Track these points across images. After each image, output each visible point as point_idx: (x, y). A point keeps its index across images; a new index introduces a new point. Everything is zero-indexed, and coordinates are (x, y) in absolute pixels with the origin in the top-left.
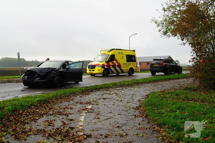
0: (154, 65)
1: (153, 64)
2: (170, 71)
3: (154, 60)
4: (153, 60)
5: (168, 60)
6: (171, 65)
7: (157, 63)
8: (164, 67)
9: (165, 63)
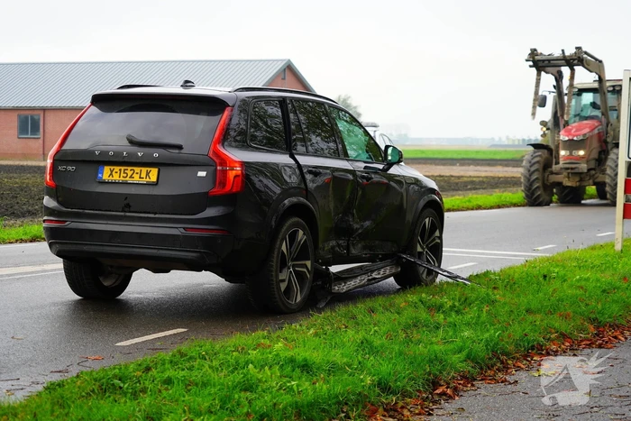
0: (106, 173)
1: (93, 161)
2: (303, 254)
3: (104, 102)
4: (99, 100)
5: (283, 102)
6: (316, 171)
7: (140, 153)
8: (228, 199)
9: (244, 142)
